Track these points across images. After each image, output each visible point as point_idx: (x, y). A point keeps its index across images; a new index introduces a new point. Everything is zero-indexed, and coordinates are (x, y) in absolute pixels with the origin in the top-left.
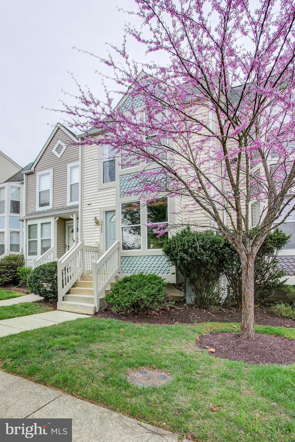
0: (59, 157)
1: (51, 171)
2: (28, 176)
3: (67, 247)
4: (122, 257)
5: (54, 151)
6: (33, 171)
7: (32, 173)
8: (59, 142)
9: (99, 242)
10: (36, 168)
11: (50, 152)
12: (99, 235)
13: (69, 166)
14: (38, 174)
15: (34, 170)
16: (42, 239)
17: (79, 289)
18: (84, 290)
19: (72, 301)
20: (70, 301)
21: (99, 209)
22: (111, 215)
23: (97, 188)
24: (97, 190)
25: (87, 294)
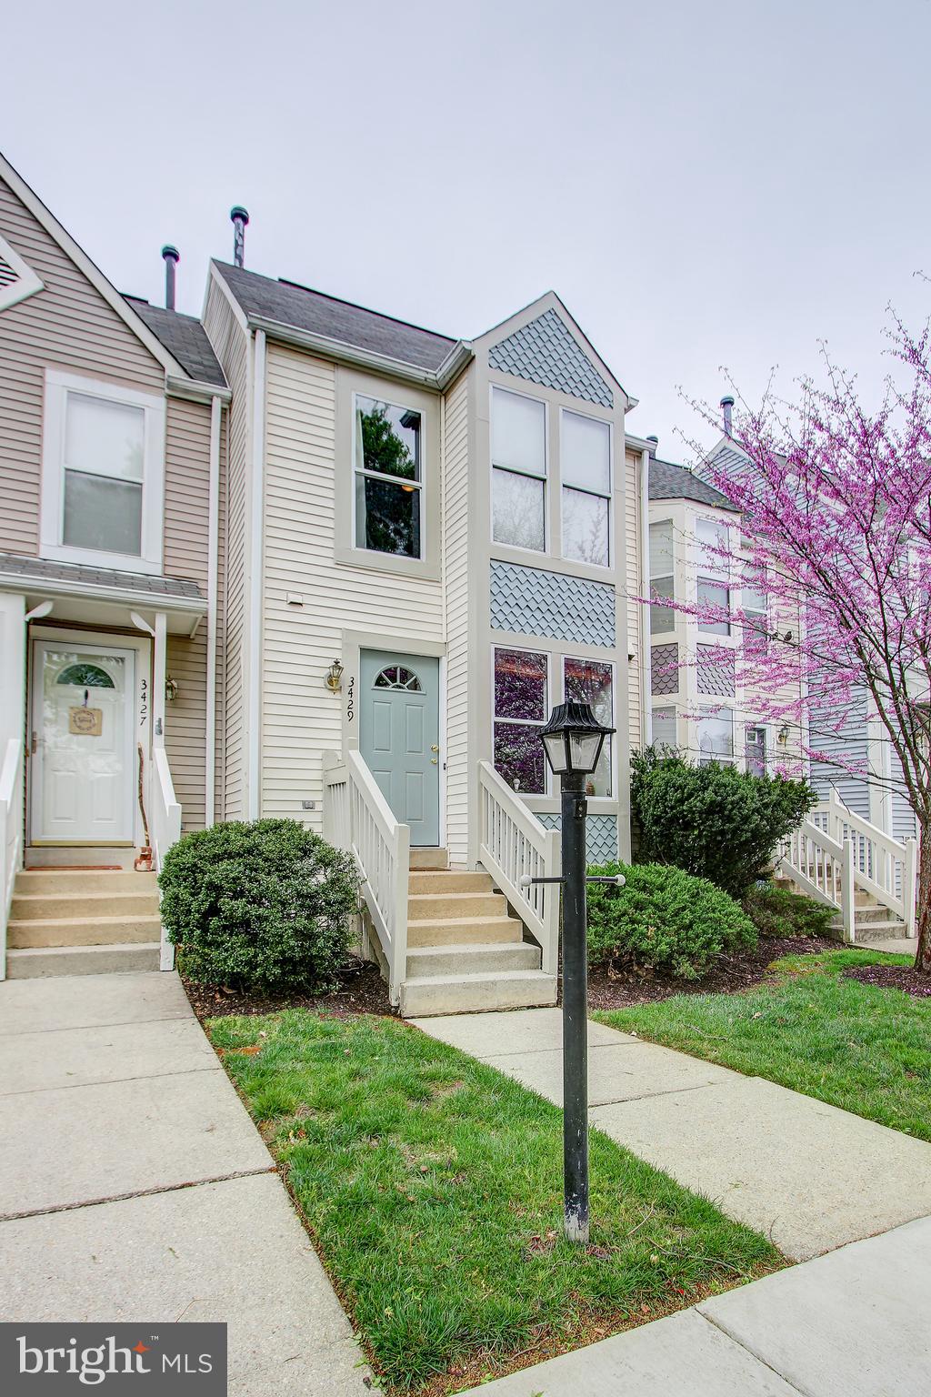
3: (39, 749)
12: (340, 726)
13: (58, 381)
17: (421, 928)
18: (443, 928)
19: (433, 975)
20: (423, 975)
21: (338, 634)
22: (379, 667)
23: (330, 553)
24: (330, 563)
25: (457, 942)
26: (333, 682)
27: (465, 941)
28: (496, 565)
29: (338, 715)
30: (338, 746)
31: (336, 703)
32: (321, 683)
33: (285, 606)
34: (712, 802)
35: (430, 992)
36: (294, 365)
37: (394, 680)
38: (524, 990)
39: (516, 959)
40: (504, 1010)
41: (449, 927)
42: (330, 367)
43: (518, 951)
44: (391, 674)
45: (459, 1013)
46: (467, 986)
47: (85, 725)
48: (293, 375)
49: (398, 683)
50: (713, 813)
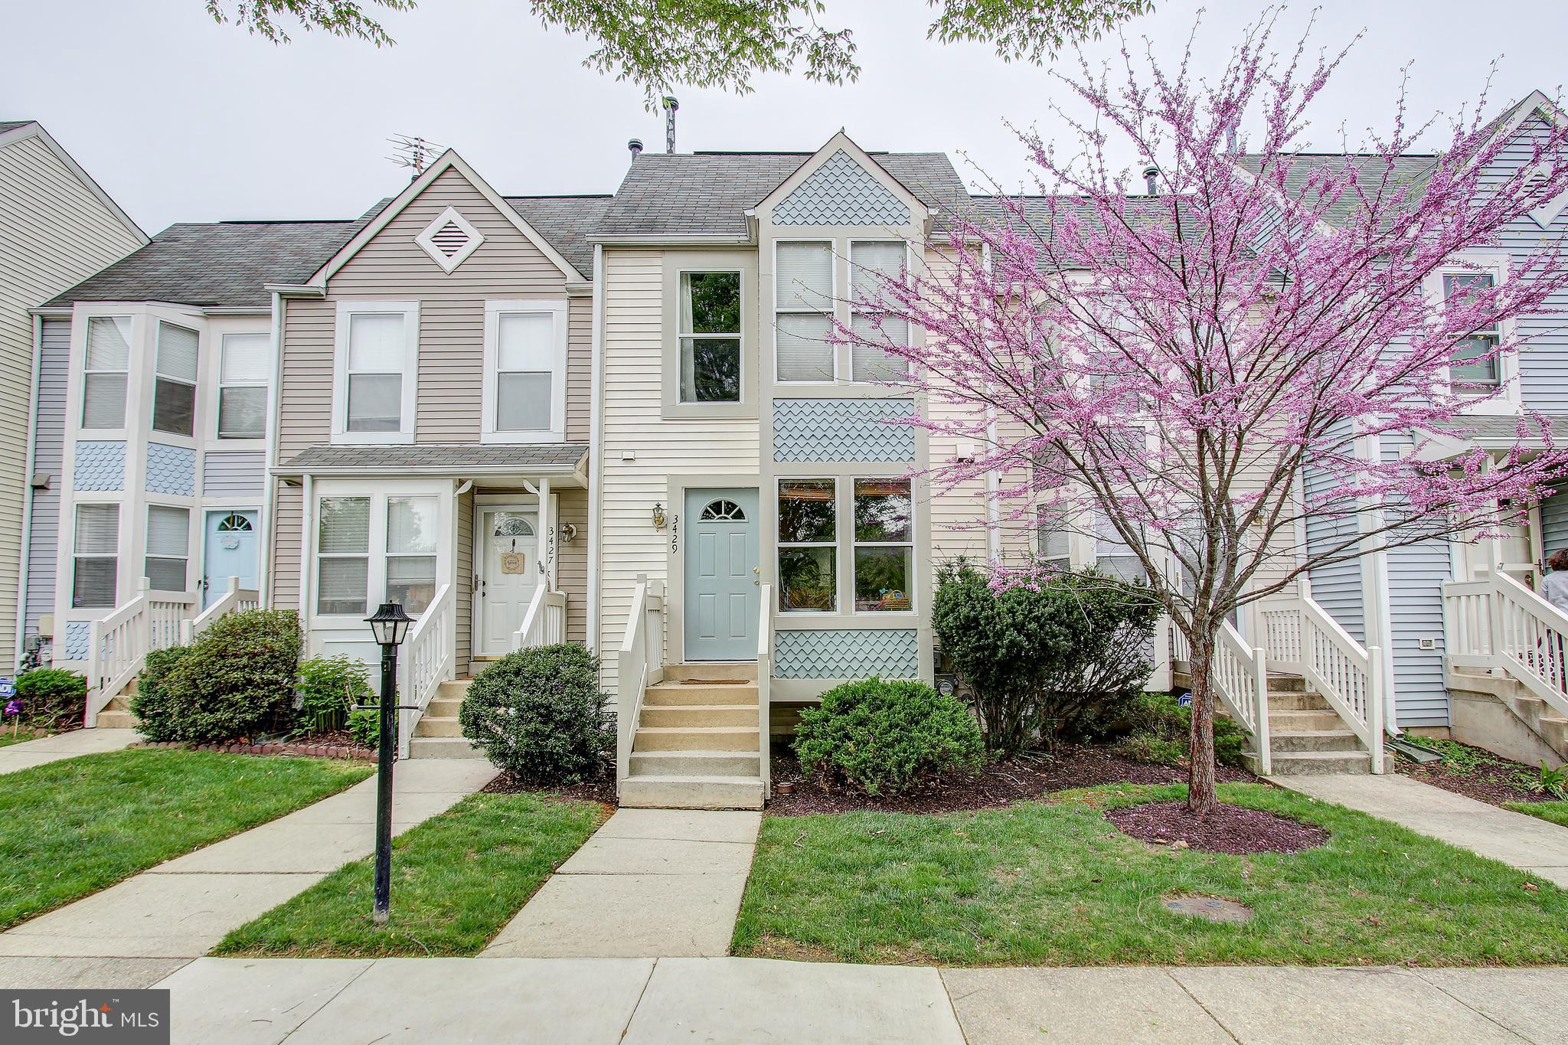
0: (449, 268)
1: (411, 308)
2: (292, 306)
3: (480, 587)
4: (778, 632)
5: (424, 239)
6: (323, 292)
7: (316, 298)
8: (450, 214)
9: (665, 582)
10: (332, 284)
11: (409, 240)
12: (664, 558)
13: (493, 307)
14: (344, 308)
15: (327, 287)
16: (389, 555)
17: (669, 735)
18: (688, 735)
19: (661, 774)
20: (653, 774)
21: (664, 480)
22: (705, 502)
23: (658, 412)
24: (658, 420)
25: (700, 748)
26: (660, 521)
27: (709, 748)
28: (778, 403)
29: (664, 549)
30: (664, 575)
31: (663, 538)
32: (650, 523)
33: (621, 463)
34: (967, 618)
35: (644, 788)
36: (628, 262)
37: (718, 512)
38: (730, 793)
39: (741, 766)
40: (710, 809)
41: (693, 735)
42: (658, 254)
43: (742, 759)
44: (717, 507)
45: (668, 808)
46: (676, 786)
47: (512, 566)
48: (628, 270)
49: (723, 515)
50: (969, 628)
